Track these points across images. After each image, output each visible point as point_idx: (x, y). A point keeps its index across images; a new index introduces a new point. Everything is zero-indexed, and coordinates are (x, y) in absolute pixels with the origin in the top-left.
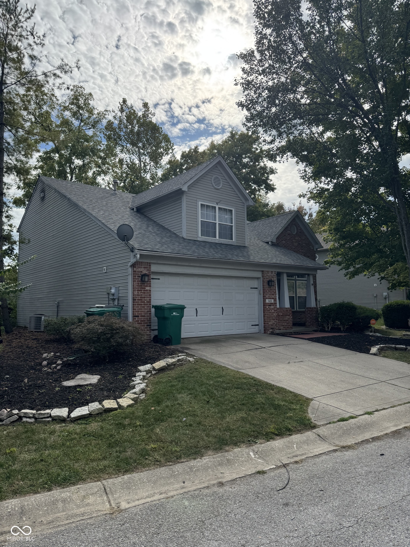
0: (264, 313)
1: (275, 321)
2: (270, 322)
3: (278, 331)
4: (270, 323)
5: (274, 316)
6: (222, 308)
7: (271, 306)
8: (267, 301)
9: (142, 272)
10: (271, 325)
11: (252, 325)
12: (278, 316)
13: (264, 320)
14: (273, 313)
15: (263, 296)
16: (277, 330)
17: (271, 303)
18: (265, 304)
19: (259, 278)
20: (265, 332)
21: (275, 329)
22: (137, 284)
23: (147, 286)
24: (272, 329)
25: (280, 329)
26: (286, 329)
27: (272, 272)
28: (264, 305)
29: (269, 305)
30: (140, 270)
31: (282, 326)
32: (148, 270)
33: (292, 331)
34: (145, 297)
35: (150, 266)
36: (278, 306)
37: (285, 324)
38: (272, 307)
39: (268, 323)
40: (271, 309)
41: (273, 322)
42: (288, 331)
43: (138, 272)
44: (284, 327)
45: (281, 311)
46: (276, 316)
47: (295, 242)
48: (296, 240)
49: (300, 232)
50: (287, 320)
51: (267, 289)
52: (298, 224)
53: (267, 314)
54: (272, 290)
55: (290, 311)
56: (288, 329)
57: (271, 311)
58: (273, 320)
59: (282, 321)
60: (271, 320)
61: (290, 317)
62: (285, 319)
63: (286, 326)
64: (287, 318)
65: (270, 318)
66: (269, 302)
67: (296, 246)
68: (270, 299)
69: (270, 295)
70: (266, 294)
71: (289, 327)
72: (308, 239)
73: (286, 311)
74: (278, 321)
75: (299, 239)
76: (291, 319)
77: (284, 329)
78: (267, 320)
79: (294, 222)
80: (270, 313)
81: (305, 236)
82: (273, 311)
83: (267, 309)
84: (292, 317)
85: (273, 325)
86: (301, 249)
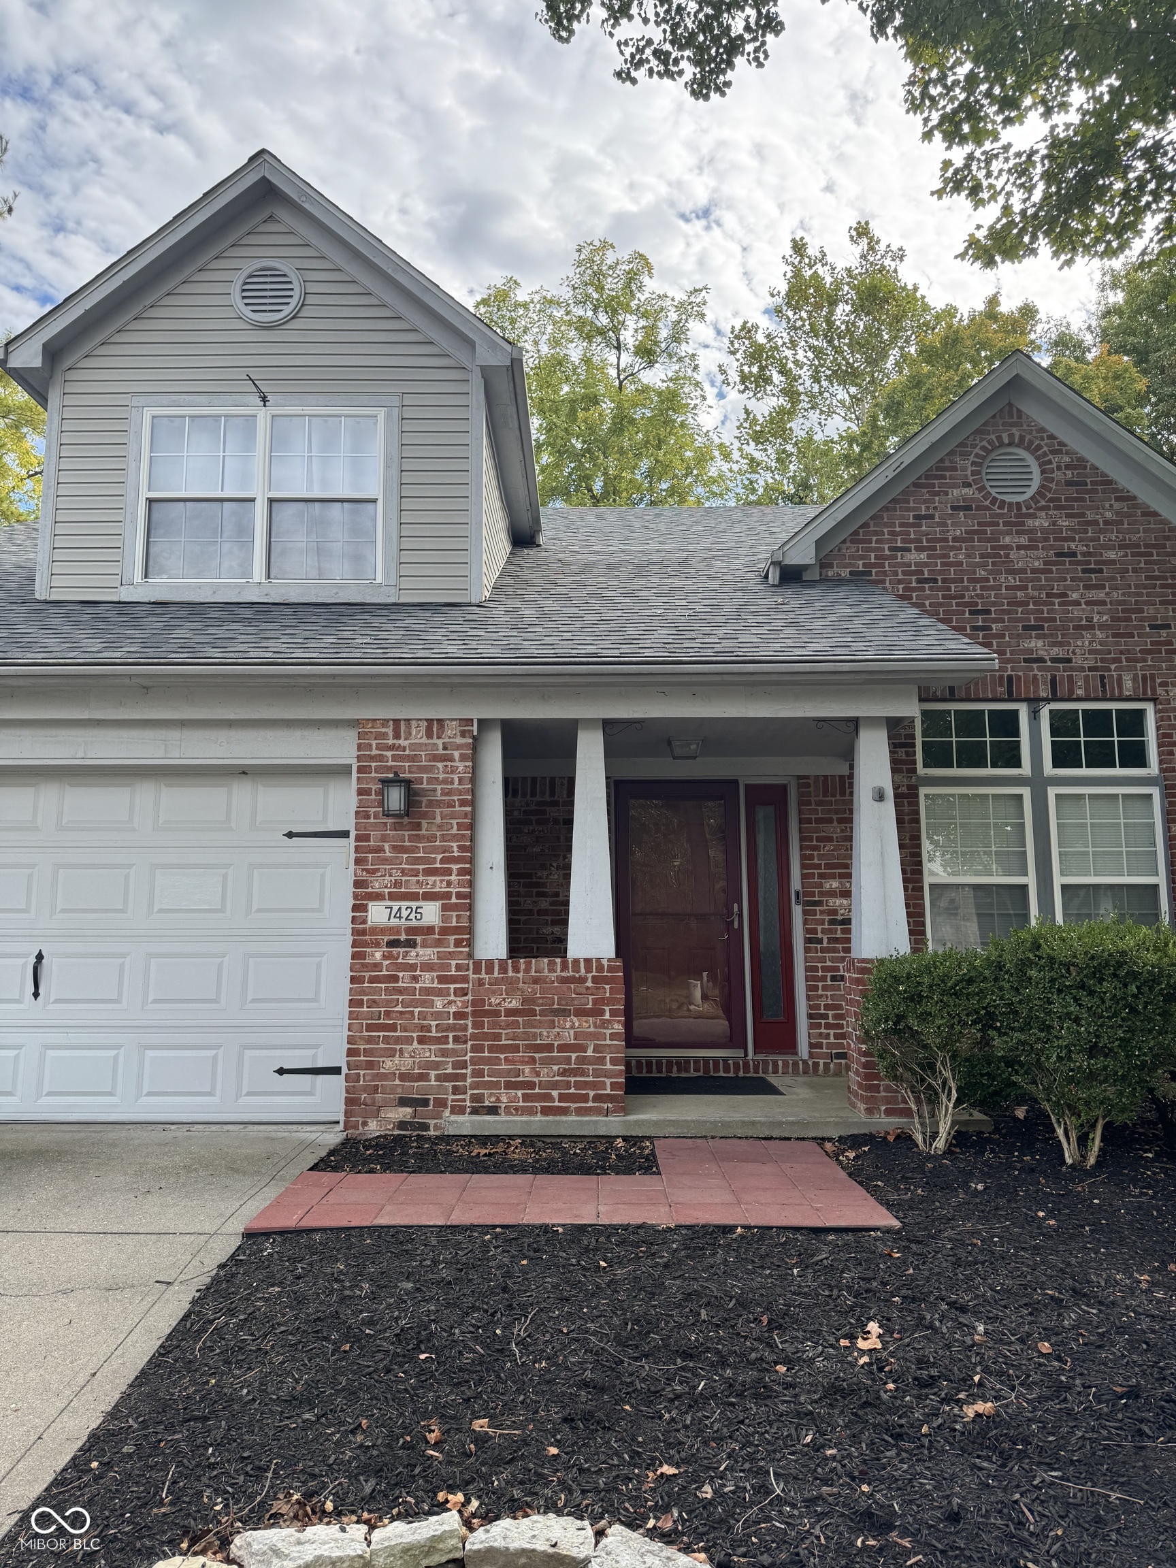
0: (350, 991)
1: (444, 1053)
2: (391, 1054)
3: (465, 1124)
4: (388, 1065)
5: (437, 1015)
6: (38, 957)
7: (411, 944)
8: (384, 914)
10: (403, 1077)
11: (281, 1071)
12: (480, 1012)
14: (427, 991)
15: (357, 884)
16: (458, 1110)
17: (411, 930)
18: (362, 936)
21: (442, 1103)
24: (403, 1102)
25: (493, 1111)
26: (546, 1111)
27: (434, 726)
28: (354, 944)
29: (393, 944)
31: (509, 1086)
33: (613, 1123)
36: (494, 946)
37: (549, 1073)
38: (424, 954)
39: (370, 1065)
40: (412, 967)
41: (429, 1053)
42: (576, 1124)
44: (526, 1098)
45: (512, 982)
46: (459, 1015)
47: (1019, 547)
48: (1032, 531)
49: (1069, 483)
50: (563, 1048)
51: (384, 839)
52: (1052, 437)
53: (373, 1003)
54: (432, 838)
55: (606, 980)
56: (579, 1112)
57: (415, 979)
58: (421, 1041)
59: (516, 1049)
60: (409, 1041)
61: (605, 1024)
62: (546, 1035)
63: (554, 1085)
64: (568, 1029)
65: (393, 1028)
66: (394, 922)
67: (1034, 571)
68: (404, 904)
69: (403, 872)
70: (374, 871)
71: (585, 1098)
72: (1155, 514)
73: (564, 980)
74: (475, 1049)
75: (1064, 523)
76: (613, 1036)
77: (531, 1112)
78: (369, 1040)
79: (1014, 430)
80: (400, 991)
81: (1118, 499)
82: (428, 980)
83: (377, 966)
84: (619, 1028)
85: (423, 1077)
86: (1086, 587)
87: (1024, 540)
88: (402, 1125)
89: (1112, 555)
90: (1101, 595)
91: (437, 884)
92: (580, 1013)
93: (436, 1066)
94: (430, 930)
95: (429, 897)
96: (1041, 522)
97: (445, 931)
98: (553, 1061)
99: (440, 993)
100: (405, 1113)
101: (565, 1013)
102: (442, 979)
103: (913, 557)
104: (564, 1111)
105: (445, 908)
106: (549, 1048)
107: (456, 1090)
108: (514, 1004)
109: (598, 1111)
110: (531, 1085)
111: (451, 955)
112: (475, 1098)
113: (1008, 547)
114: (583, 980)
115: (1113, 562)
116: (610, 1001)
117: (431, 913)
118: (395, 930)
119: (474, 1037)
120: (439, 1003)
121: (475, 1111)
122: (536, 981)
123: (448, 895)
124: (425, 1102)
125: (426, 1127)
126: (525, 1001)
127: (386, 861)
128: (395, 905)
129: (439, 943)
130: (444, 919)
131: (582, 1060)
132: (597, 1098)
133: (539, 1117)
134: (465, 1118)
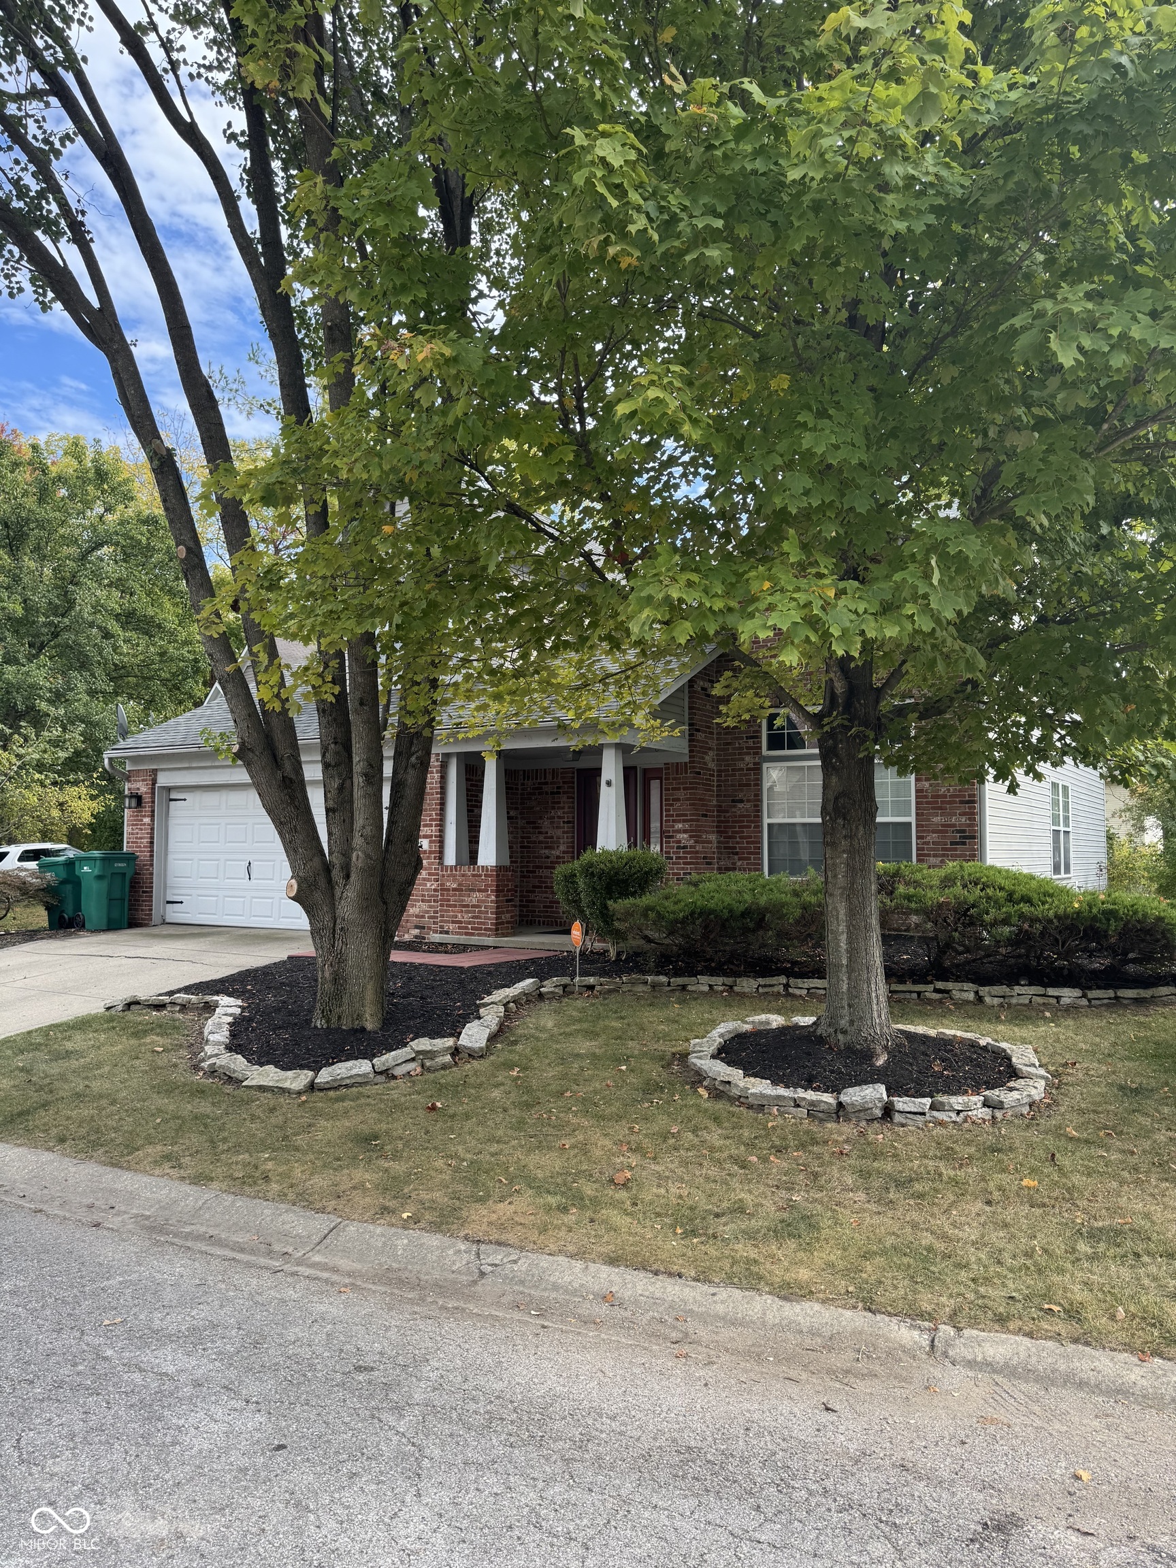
1: (430, 907)
5: (428, 890)
9: (139, 789)
12: (443, 889)
14: (424, 880)
16: (436, 932)
21: (429, 928)
22: (131, 814)
24: (417, 927)
25: (447, 933)
26: (467, 934)
31: (453, 922)
32: (147, 785)
33: (490, 941)
37: (467, 917)
41: (424, 906)
42: (475, 940)
43: (133, 789)
44: (459, 928)
45: (455, 876)
50: (473, 906)
55: (491, 876)
56: (479, 935)
57: (421, 873)
59: (455, 906)
61: (488, 896)
62: (467, 900)
64: (474, 898)
74: (442, 905)
77: (461, 934)
82: (424, 875)
88: (416, 937)
91: (428, 831)
92: (480, 891)
93: (427, 912)
94: (426, 852)
95: (425, 837)
97: (431, 852)
99: (429, 880)
100: (416, 932)
101: (474, 890)
102: (430, 874)
104: (472, 934)
105: (431, 842)
106: (467, 906)
107: (435, 923)
108: (455, 886)
109: (485, 935)
110: (460, 922)
111: (433, 863)
112: (442, 927)
114: (481, 876)
116: (491, 886)
117: (425, 844)
119: (441, 900)
120: (429, 884)
121: (441, 932)
122: (463, 876)
123: (431, 836)
124: (423, 928)
125: (425, 938)
126: (459, 885)
129: (429, 858)
130: (431, 847)
131: (480, 912)
132: (486, 929)
133: (463, 937)
134: (438, 935)
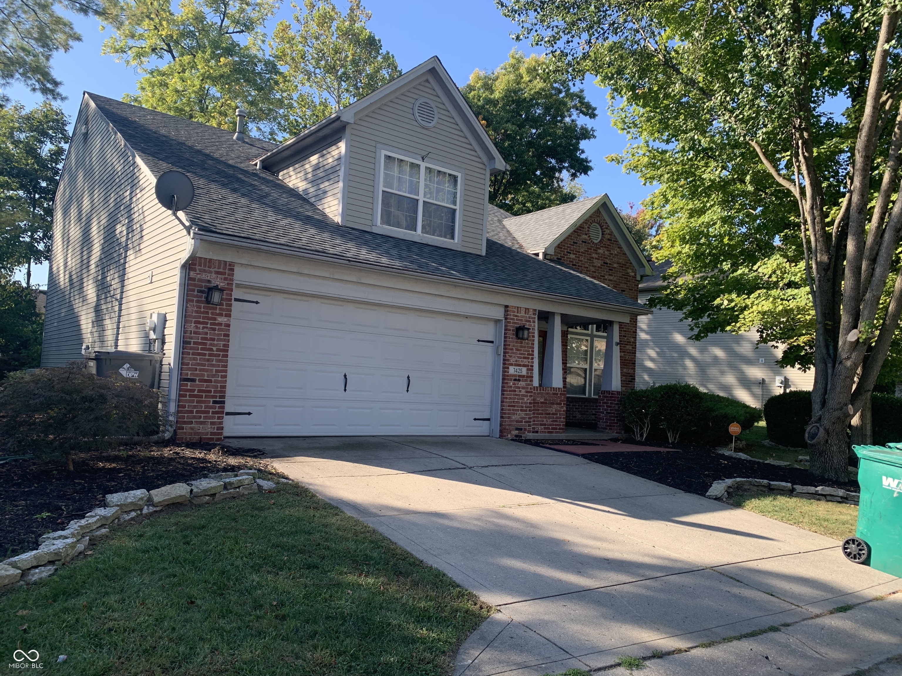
0: (503, 394)
1: (526, 414)
2: (514, 414)
3: (531, 436)
4: (514, 417)
5: (526, 403)
6: (408, 377)
7: (519, 380)
8: (512, 370)
9: (209, 281)
10: (517, 421)
11: (475, 419)
12: (535, 403)
13: (502, 409)
14: (523, 395)
15: (504, 360)
16: (529, 432)
17: (520, 376)
18: (505, 377)
19: (500, 321)
20: (501, 437)
21: (525, 430)
22: (195, 309)
23: (221, 315)
24: (517, 429)
25: (537, 432)
26: (549, 432)
27: (527, 310)
28: (503, 379)
29: (515, 380)
30: (204, 276)
31: (541, 425)
32: (225, 279)
33: (563, 436)
34: (213, 340)
35: (233, 270)
36: (536, 382)
37: (549, 421)
38: (522, 384)
39: (509, 418)
40: (519, 388)
41: (523, 414)
42: (555, 436)
43: (200, 280)
44: (545, 428)
45: (542, 394)
46: (530, 403)
47: (596, 259)
48: (599, 254)
49: (609, 240)
50: (553, 414)
51: (514, 346)
52: (606, 223)
53: (510, 398)
54: (525, 347)
55: (563, 394)
56: (555, 432)
57: (520, 391)
58: (521, 410)
59: (542, 414)
60: (518, 410)
61: (563, 407)
62: (549, 410)
63: (550, 425)
64: (554, 408)
65: (514, 406)
66: (516, 373)
67: (599, 267)
68: (518, 368)
69: (518, 357)
70: (511, 356)
71: (556, 429)
72: (625, 254)
73: (554, 394)
74: (534, 414)
75: (606, 253)
76: (564, 411)
77: (545, 432)
78: (509, 410)
79: (598, 218)
80: (516, 395)
81: (619, 248)
82: (523, 392)
83: (511, 387)
84: (565, 408)
85: (521, 422)
86: (609, 275)
87: (597, 256)
88: (516, 436)
89: (615, 265)
90: (611, 278)
91: (526, 362)
92: (557, 404)
93: (524, 418)
94: (524, 376)
95: (524, 366)
96: (601, 251)
97: (528, 377)
98: (550, 418)
99: (526, 396)
100: (517, 432)
101: (553, 404)
102: (527, 392)
103: (573, 256)
104: (552, 432)
105: (528, 370)
106: (549, 414)
107: (529, 426)
108: (542, 400)
109: (560, 432)
110: (545, 425)
111: (529, 385)
112: (534, 428)
113: (593, 258)
114: (557, 394)
115: (615, 268)
116: (563, 401)
117: (524, 371)
118: (515, 376)
119: (533, 410)
120: (525, 399)
121: (533, 432)
122: (548, 394)
123: (527, 366)
124: (522, 429)
125: (521, 436)
126: (545, 400)
127: (513, 353)
128: (516, 368)
129: (526, 381)
130: (527, 373)
131: (557, 418)
132: (560, 429)
133: (547, 434)
134: (531, 434)
